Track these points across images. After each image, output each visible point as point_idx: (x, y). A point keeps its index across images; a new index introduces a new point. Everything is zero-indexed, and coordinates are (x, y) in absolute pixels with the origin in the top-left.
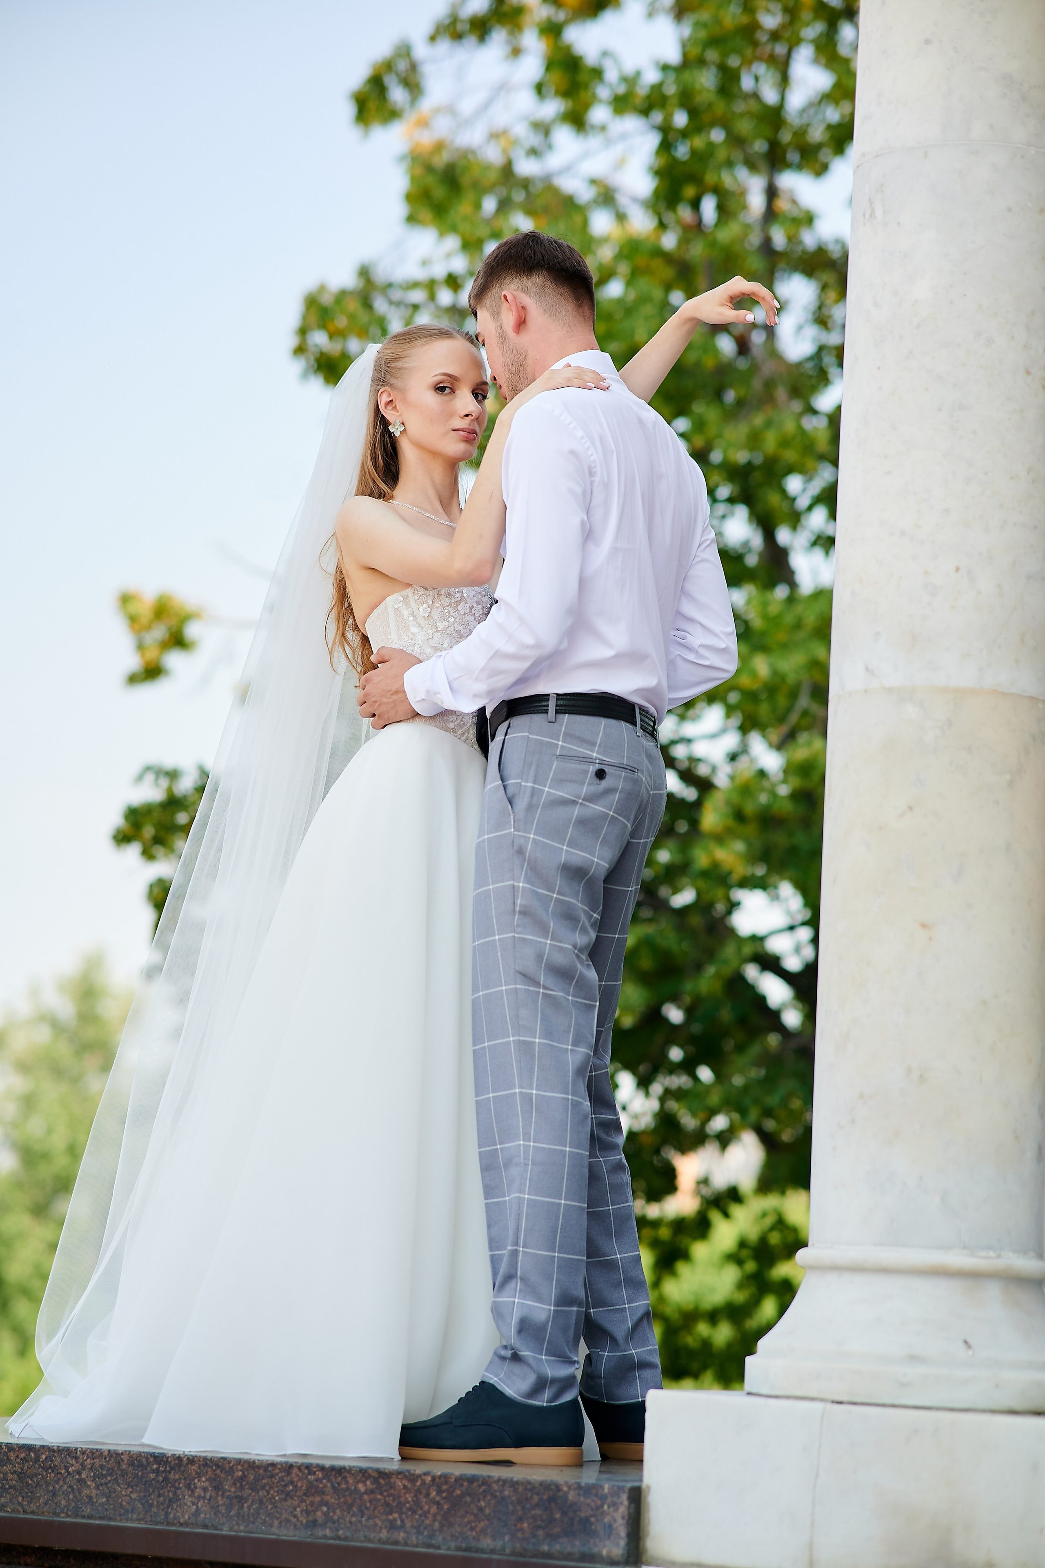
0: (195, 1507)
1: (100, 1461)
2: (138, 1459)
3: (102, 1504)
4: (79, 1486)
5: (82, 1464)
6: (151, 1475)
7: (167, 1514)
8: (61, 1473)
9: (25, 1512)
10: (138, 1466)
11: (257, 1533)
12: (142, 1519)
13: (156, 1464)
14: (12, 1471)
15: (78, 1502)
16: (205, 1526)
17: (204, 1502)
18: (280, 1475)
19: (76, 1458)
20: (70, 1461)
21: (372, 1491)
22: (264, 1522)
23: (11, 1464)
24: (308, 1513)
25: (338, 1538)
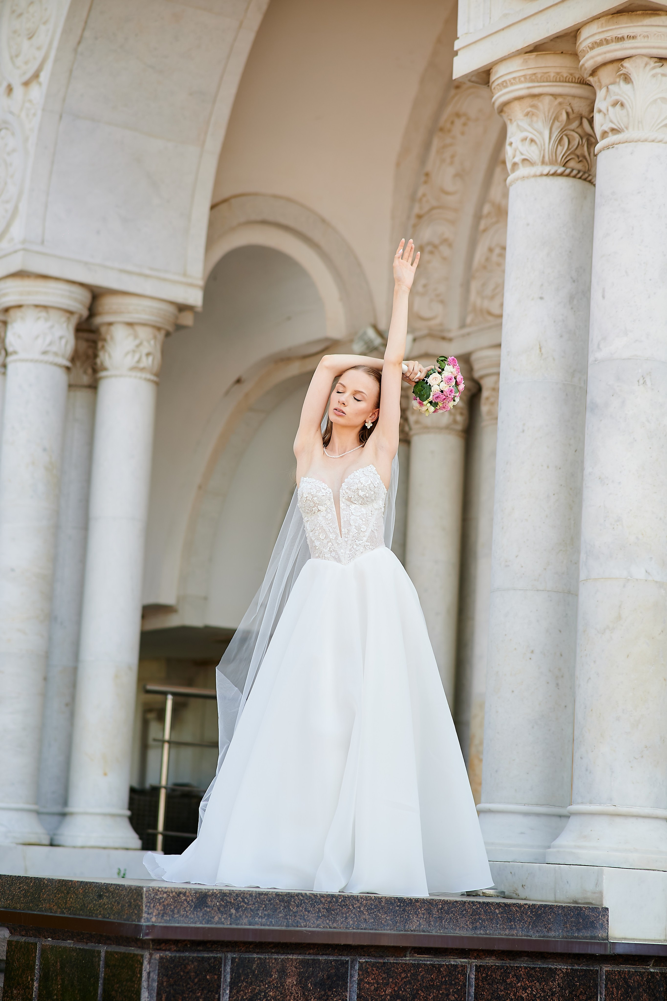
0: (418, 922)
1: (370, 902)
2: (390, 900)
3: (372, 923)
4: (359, 914)
5: (361, 903)
6: (397, 908)
7: (405, 926)
8: (350, 908)
9: (330, 928)
10: (390, 904)
11: (449, 934)
12: (393, 929)
13: (399, 903)
14: (323, 908)
15: (359, 922)
16: (424, 931)
17: (423, 920)
18: (460, 906)
19: (358, 901)
20: (355, 902)
21: (502, 913)
22: (452, 928)
23: (322, 904)
24: (473, 923)
25: (486, 934)
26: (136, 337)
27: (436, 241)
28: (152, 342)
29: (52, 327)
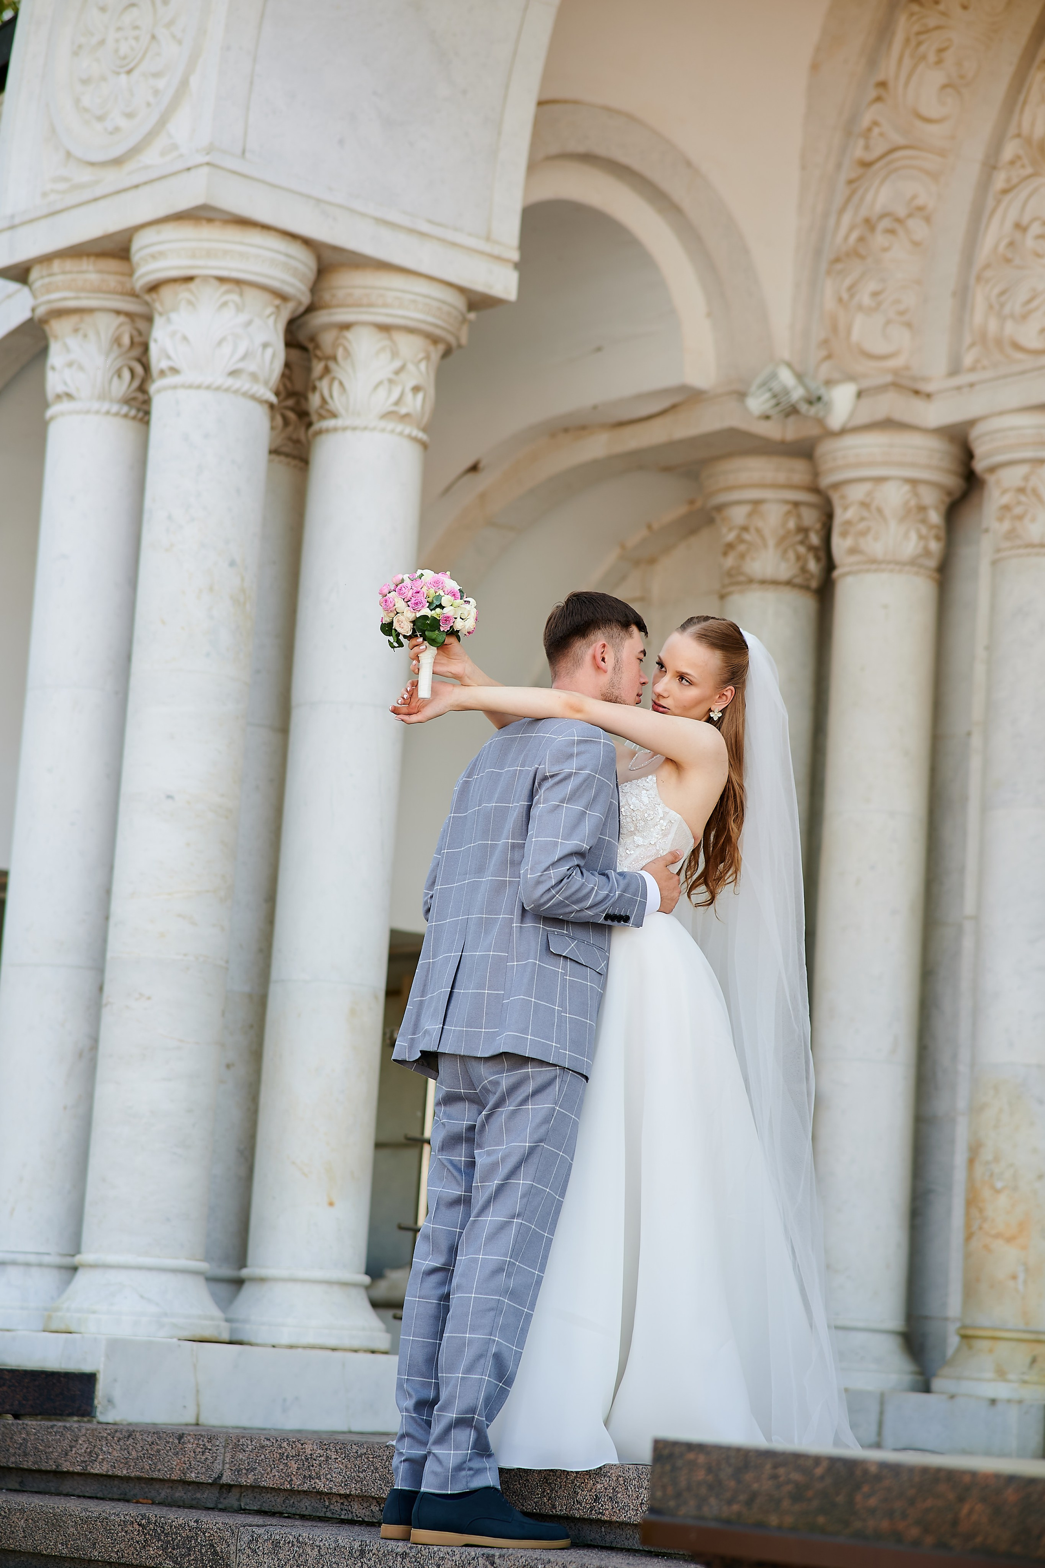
26: (395, 354)
27: (901, 212)
28: (423, 366)
29: (249, 323)
